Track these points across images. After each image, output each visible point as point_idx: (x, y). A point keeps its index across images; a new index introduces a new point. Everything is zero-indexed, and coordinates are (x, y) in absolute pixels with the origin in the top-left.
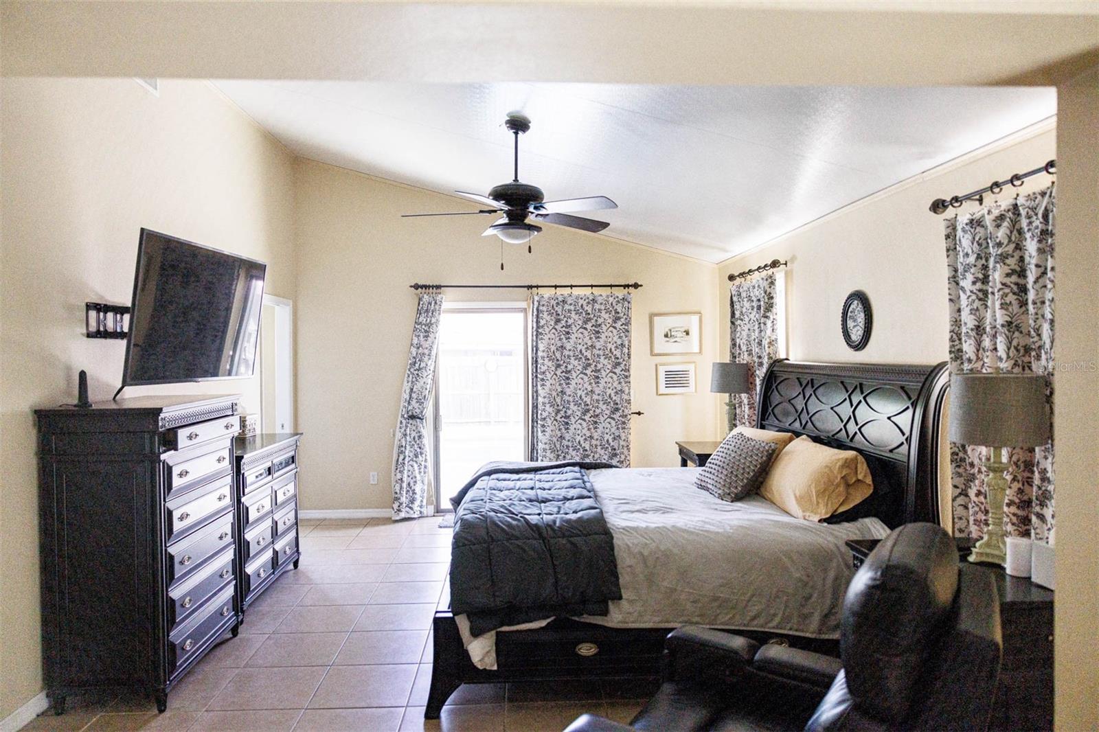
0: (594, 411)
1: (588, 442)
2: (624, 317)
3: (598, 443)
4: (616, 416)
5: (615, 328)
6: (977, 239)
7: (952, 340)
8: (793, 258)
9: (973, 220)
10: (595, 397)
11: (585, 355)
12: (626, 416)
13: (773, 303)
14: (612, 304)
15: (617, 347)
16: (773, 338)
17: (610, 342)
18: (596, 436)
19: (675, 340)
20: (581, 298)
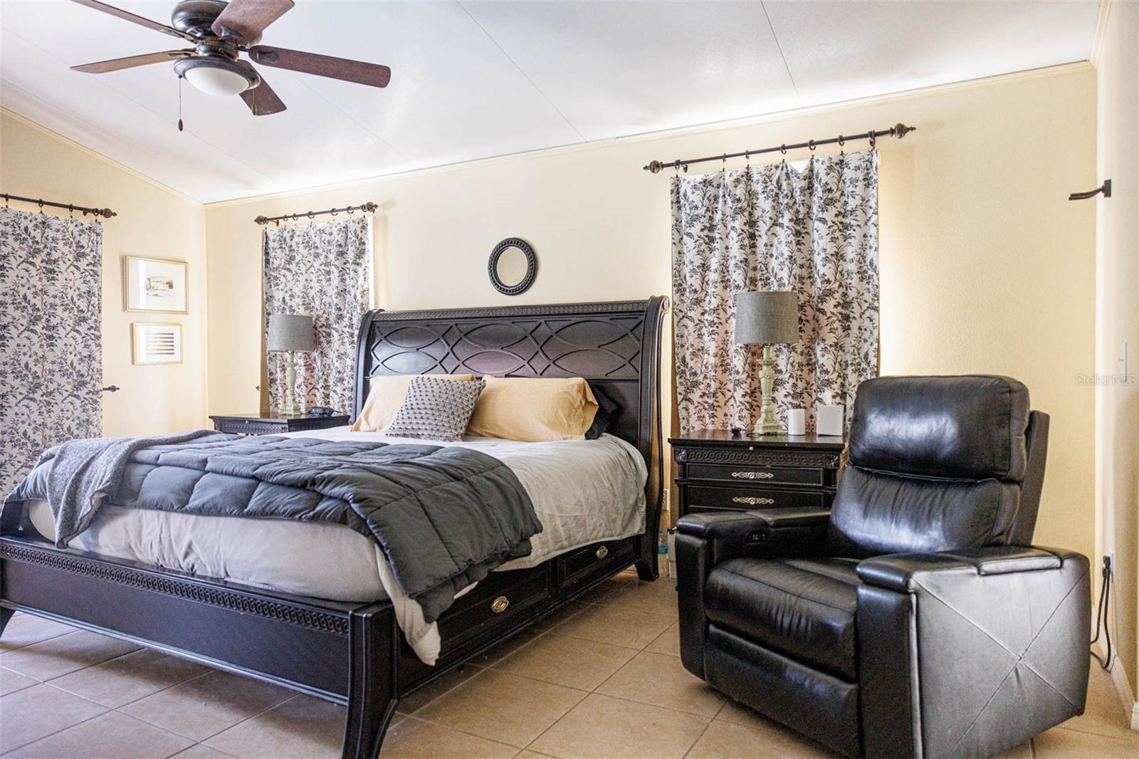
0: (47, 386)
1: (40, 433)
2: (92, 254)
3: (53, 433)
4: (82, 393)
5: (77, 268)
6: (707, 195)
7: (674, 276)
8: (389, 204)
9: (706, 180)
10: (48, 366)
11: (32, 302)
12: (98, 392)
13: (364, 250)
14: (72, 233)
15: (80, 295)
16: (365, 288)
17: (71, 288)
18: (49, 422)
19: (155, 293)
20: (26, 218)
